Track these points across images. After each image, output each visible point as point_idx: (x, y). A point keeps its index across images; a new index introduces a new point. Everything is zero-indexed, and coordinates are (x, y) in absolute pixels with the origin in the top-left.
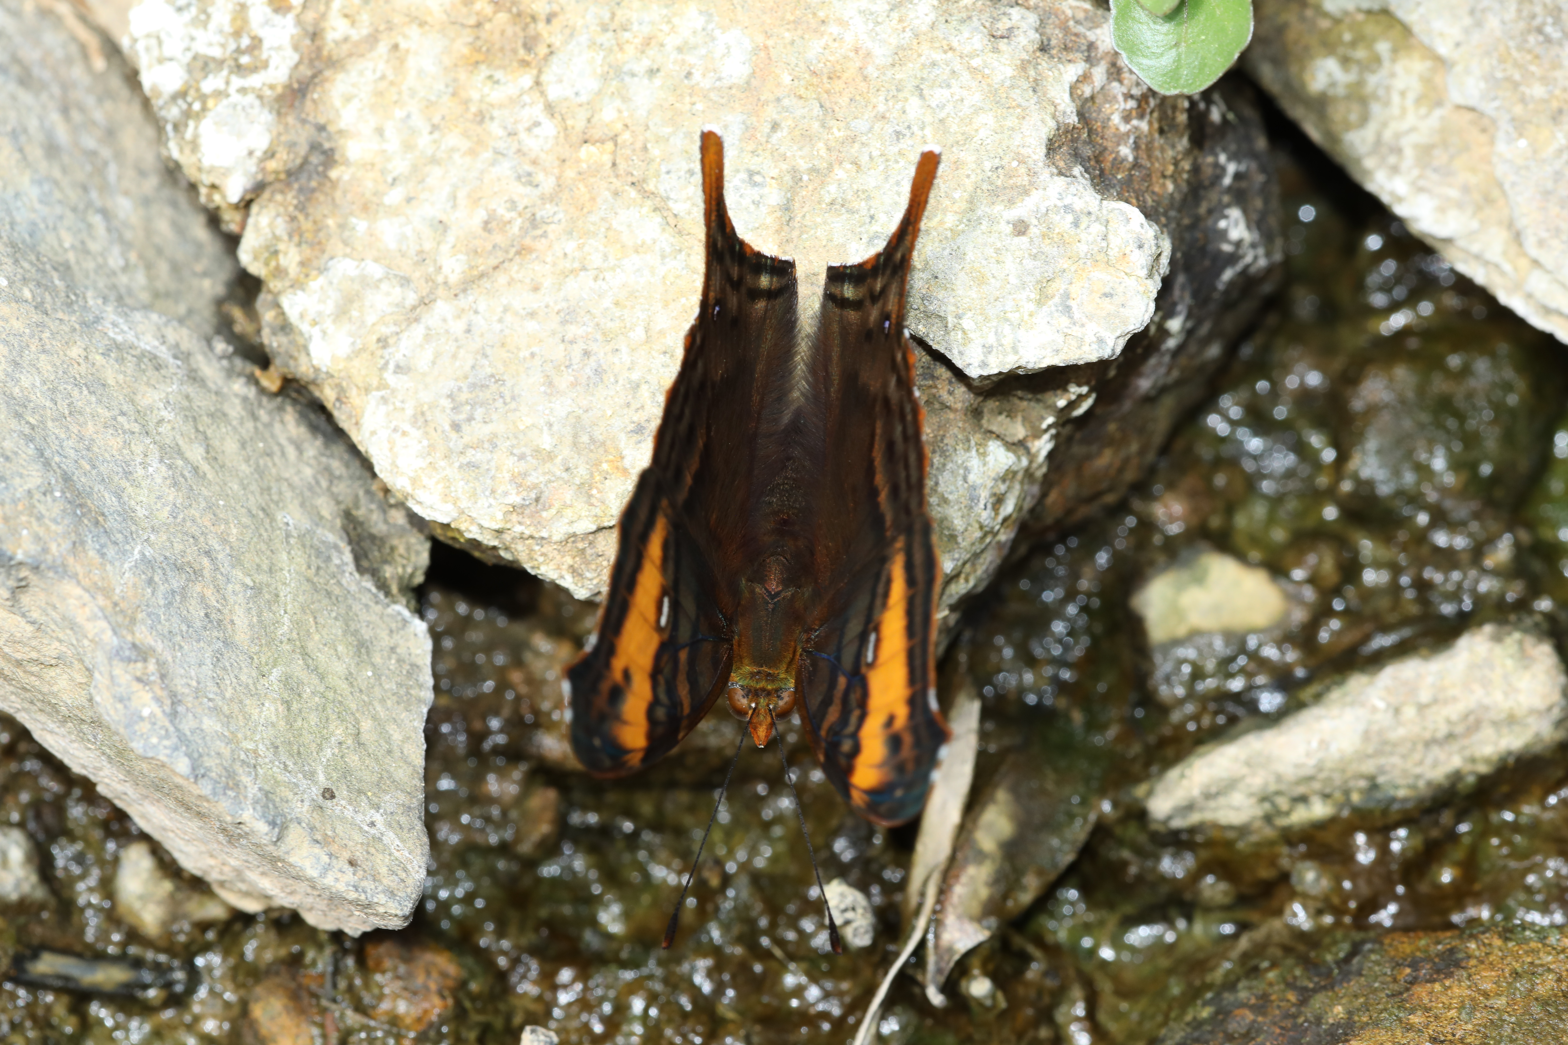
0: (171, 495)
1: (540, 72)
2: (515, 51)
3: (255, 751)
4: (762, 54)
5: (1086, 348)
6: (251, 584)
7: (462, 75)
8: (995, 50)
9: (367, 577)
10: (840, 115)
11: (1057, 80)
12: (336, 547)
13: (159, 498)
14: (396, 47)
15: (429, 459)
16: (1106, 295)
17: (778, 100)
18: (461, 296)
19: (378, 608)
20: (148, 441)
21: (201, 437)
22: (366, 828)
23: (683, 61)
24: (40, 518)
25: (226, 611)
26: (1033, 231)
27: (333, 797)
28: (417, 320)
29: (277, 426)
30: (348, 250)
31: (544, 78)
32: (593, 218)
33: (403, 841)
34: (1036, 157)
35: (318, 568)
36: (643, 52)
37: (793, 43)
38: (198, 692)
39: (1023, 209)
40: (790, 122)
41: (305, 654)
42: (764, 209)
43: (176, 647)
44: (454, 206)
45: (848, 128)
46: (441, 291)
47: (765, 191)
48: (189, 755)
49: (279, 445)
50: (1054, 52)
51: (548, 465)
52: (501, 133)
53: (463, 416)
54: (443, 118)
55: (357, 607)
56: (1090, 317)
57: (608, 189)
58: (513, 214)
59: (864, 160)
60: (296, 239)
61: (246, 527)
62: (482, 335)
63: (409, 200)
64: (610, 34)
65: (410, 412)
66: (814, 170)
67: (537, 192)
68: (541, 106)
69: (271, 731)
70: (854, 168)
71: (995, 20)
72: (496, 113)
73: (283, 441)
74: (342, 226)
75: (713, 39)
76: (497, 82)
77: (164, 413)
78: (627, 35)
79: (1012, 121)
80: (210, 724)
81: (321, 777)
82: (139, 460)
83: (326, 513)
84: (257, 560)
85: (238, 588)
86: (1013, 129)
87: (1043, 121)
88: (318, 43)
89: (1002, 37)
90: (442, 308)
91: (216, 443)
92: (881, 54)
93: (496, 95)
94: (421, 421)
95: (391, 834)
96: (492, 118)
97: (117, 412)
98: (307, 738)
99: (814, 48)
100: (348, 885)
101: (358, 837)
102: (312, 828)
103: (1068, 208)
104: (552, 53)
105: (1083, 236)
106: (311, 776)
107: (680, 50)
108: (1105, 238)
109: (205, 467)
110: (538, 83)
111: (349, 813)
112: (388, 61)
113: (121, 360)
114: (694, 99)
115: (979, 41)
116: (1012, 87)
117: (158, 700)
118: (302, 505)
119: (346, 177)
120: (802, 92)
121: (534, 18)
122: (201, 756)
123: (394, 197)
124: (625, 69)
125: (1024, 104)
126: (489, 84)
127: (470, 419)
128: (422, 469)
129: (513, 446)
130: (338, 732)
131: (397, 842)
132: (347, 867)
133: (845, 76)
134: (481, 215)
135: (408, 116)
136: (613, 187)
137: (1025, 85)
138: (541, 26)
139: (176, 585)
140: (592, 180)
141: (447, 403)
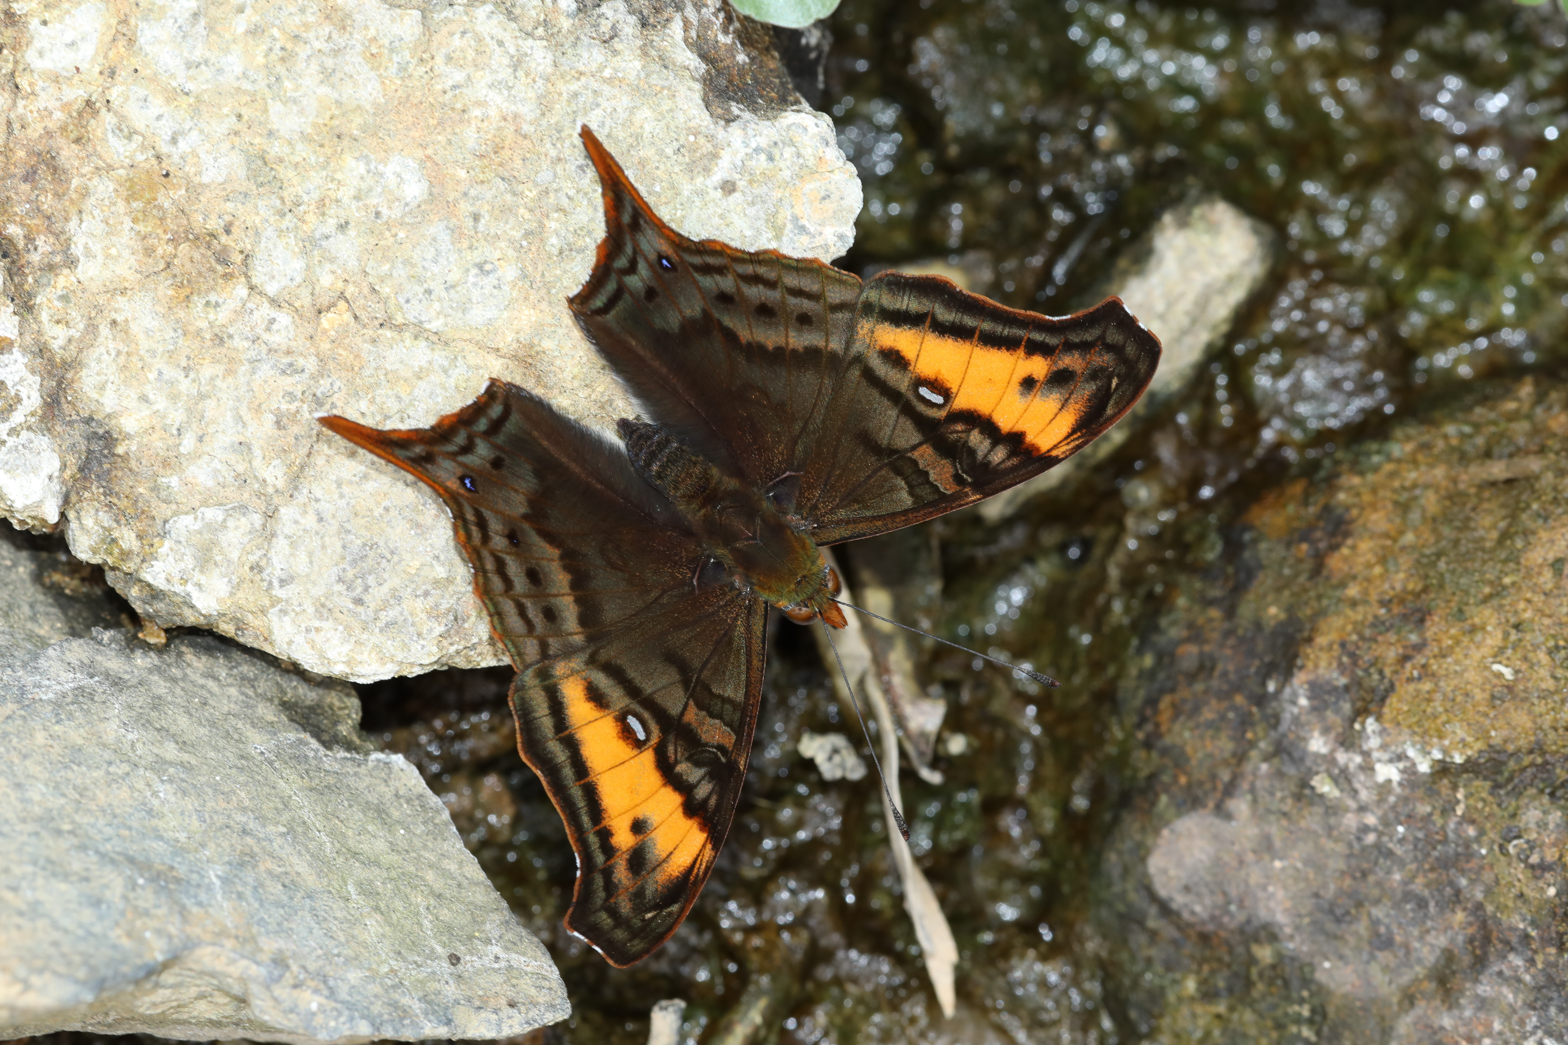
0: (190, 804)
1: (247, 277)
2: (212, 270)
3: (392, 970)
4: (429, 164)
5: (833, 249)
6: (284, 830)
7: (182, 314)
8: (615, 53)
9: (336, 747)
10: (523, 178)
11: (674, 45)
12: (301, 742)
13: (182, 813)
14: (114, 322)
15: (353, 639)
16: (824, 198)
17: (465, 194)
18: (296, 494)
19: (363, 770)
20: (141, 771)
21: (164, 734)
22: (496, 966)
23: (366, 206)
24: (146, 913)
25: (289, 869)
26: (741, 184)
27: (458, 959)
28: (273, 535)
29: (188, 671)
30: (174, 507)
31: (254, 281)
32: (367, 372)
33: (524, 954)
34: (705, 123)
35: (307, 772)
36: (323, 214)
37: (449, 142)
38: (328, 956)
39: (721, 171)
40: (487, 207)
41: (355, 854)
42: (506, 288)
43: (289, 933)
44: (244, 425)
45: (536, 184)
46: (276, 500)
47: (500, 273)
48: (363, 1017)
49: (203, 687)
50: (651, 20)
51: (451, 588)
52: (246, 344)
53: (359, 590)
54: (189, 358)
55: (351, 781)
56: (822, 224)
57: (365, 341)
58: (296, 404)
59: (565, 202)
60: (123, 521)
61: (246, 784)
62: (334, 516)
63: (201, 439)
64: (289, 215)
65: (311, 610)
66: (528, 234)
67: (306, 375)
68: (266, 304)
69: (387, 942)
70: (561, 214)
71: (596, 26)
72: (231, 330)
73: (202, 681)
74: (155, 489)
75: (381, 175)
76: (217, 305)
77: (130, 736)
78: (301, 208)
79: (666, 105)
80: (354, 976)
81: (439, 950)
82: (149, 794)
83: (271, 718)
84: (271, 805)
85: (279, 841)
86: (671, 110)
87: (690, 89)
88: (47, 355)
89: (612, 38)
90: (287, 513)
91: (173, 729)
92: (528, 110)
93: (222, 316)
94: (325, 612)
95: (514, 956)
96: (230, 337)
97: (105, 765)
98: (408, 924)
99: (470, 136)
100: (521, 1025)
101: (499, 979)
102: (469, 1000)
103: (758, 150)
104: (247, 256)
105: (782, 164)
106: (432, 956)
107: (357, 198)
108: (799, 155)
109: (186, 757)
110: (252, 288)
111: (478, 964)
112: (114, 339)
113: (70, 716)
114: (393, 231)
115: (599, 55)
116: (648, 76)
117: (316, 991)
118: (253, 725)
119: (134, 448)
120: (481, 177)
121: (213, 235)
122: (368, 1009)
123: (188, 443)
124: (317, 236)
125: (666, 84)
126: (211, 310)
127: (367, 588)
128: (352, 650)
129: (414, 590)
130: (419, 900)
131: (523, 959)
132: (511, 1011)
133: (507, 143)
134: (269, 420)
135: (160, 373)
136: (367, 337)
137: (657, 67)
138: (224, 239)
139: (250, 880)
140: (347, 341)
141: (340, 587)
